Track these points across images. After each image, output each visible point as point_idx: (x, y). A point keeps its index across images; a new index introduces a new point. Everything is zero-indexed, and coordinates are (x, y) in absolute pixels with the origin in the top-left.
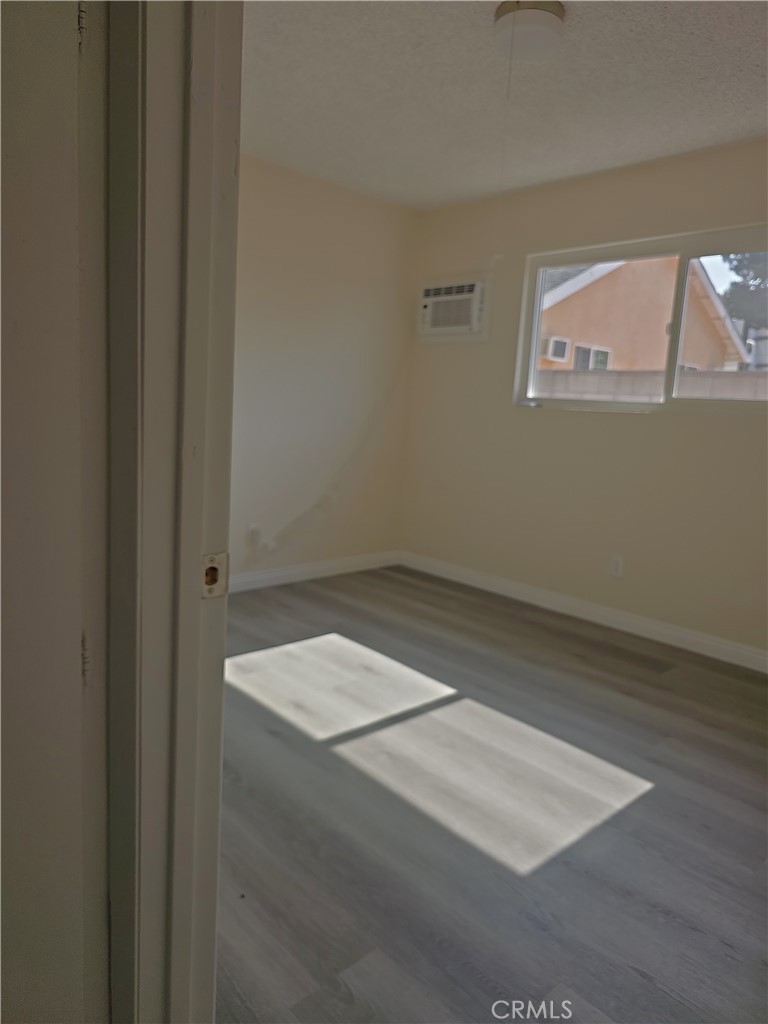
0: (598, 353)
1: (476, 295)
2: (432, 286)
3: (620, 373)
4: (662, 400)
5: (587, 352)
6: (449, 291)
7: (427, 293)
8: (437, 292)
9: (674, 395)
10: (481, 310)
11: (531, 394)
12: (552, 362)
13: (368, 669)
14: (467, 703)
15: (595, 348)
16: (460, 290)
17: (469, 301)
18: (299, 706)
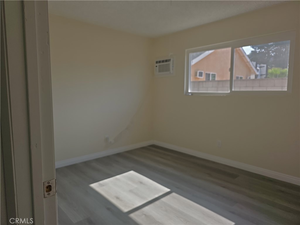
0: (212, 74)
1: (171, 62)
2: (158, 60)
3: (218, 81)
4: (229, 92)
5: (209, 74)
6: (163, 61)
7: (157, 62)
8: (160, 62)
9: (233, 90)
10: (173, 67)
11: (189, 91)
12: (199, 78)
13: (141, 183)
14: (174, 194)
15: (211, 73)
16: (166, 61)
17: (169, 64)
18: (118, 198)
